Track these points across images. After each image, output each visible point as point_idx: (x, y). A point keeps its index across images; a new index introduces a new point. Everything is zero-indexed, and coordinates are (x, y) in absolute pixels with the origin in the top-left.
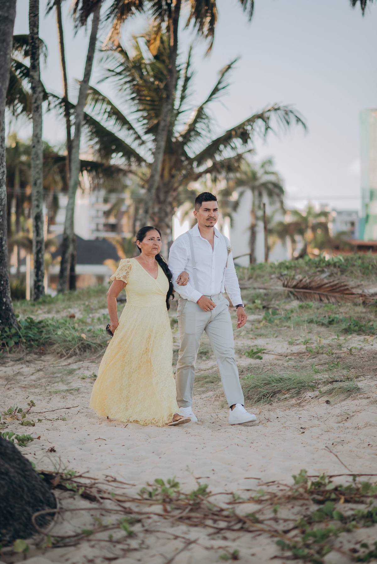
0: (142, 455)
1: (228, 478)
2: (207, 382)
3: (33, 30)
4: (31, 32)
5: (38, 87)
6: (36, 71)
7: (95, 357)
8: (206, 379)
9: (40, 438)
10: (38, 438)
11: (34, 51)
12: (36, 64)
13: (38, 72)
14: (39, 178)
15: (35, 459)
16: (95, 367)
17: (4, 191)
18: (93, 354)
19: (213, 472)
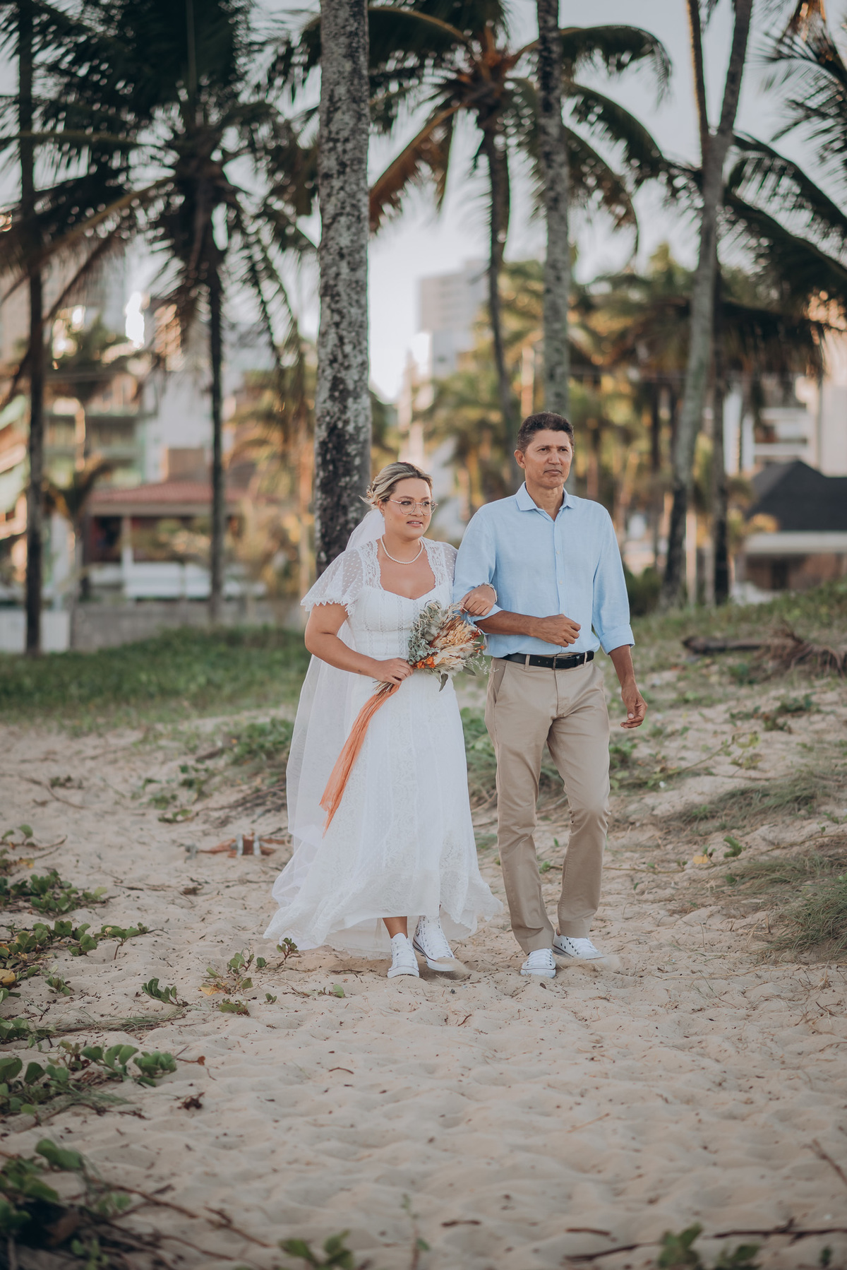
0: (394, 1130)
1: (534, 1224)
2: (774, 882)
3: (546, 22)
4: (542, 25)
5: (558, 153)
6: (551, 117)
7: (553, 806)
8: (774, 871)
9: (205, 1061)
10: (198, 1061)
11: (548, 69)
12: (552, 100)
13: (557, 118)
14: (559, 363)
15: (118, 1134)
16: (544, 831)
17: (364, 409)
18: (551, 798)
19: (504, 1203)
